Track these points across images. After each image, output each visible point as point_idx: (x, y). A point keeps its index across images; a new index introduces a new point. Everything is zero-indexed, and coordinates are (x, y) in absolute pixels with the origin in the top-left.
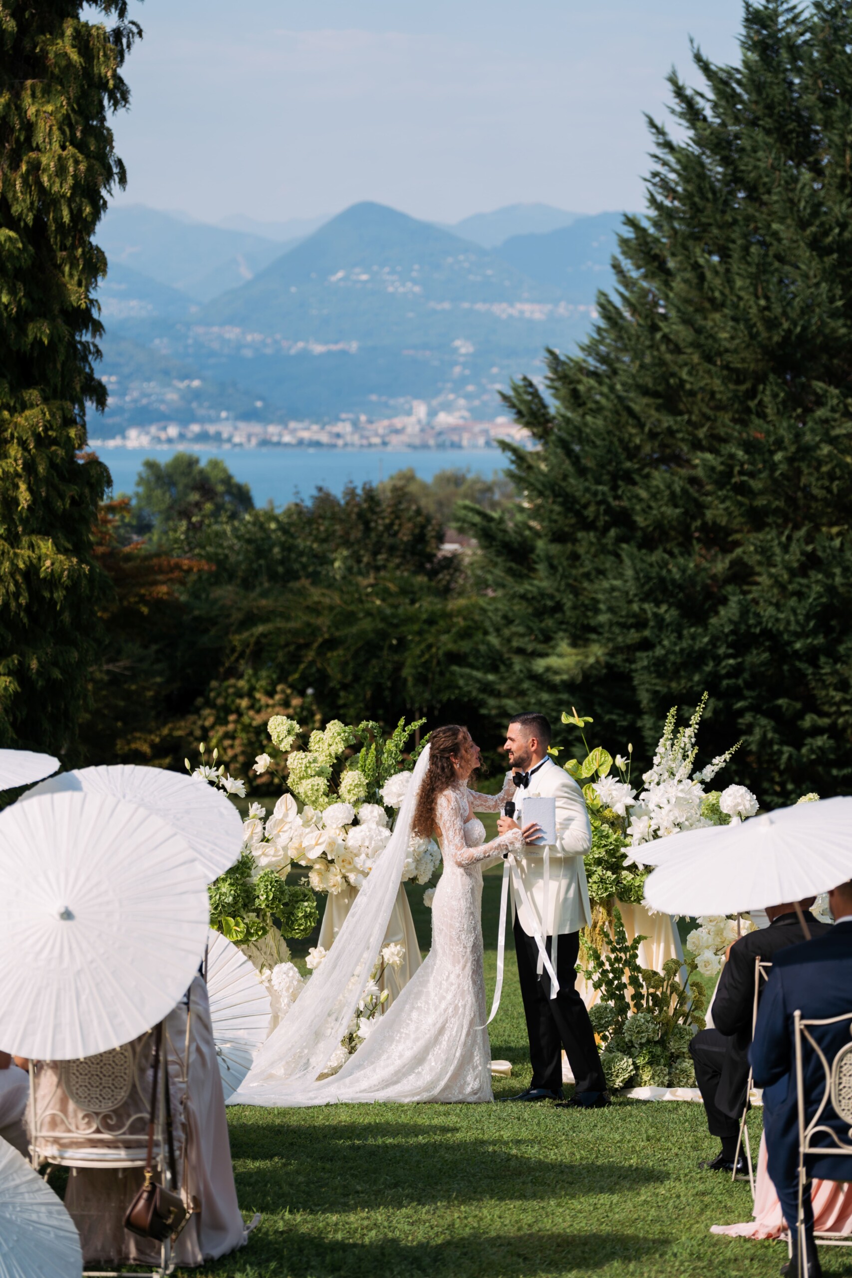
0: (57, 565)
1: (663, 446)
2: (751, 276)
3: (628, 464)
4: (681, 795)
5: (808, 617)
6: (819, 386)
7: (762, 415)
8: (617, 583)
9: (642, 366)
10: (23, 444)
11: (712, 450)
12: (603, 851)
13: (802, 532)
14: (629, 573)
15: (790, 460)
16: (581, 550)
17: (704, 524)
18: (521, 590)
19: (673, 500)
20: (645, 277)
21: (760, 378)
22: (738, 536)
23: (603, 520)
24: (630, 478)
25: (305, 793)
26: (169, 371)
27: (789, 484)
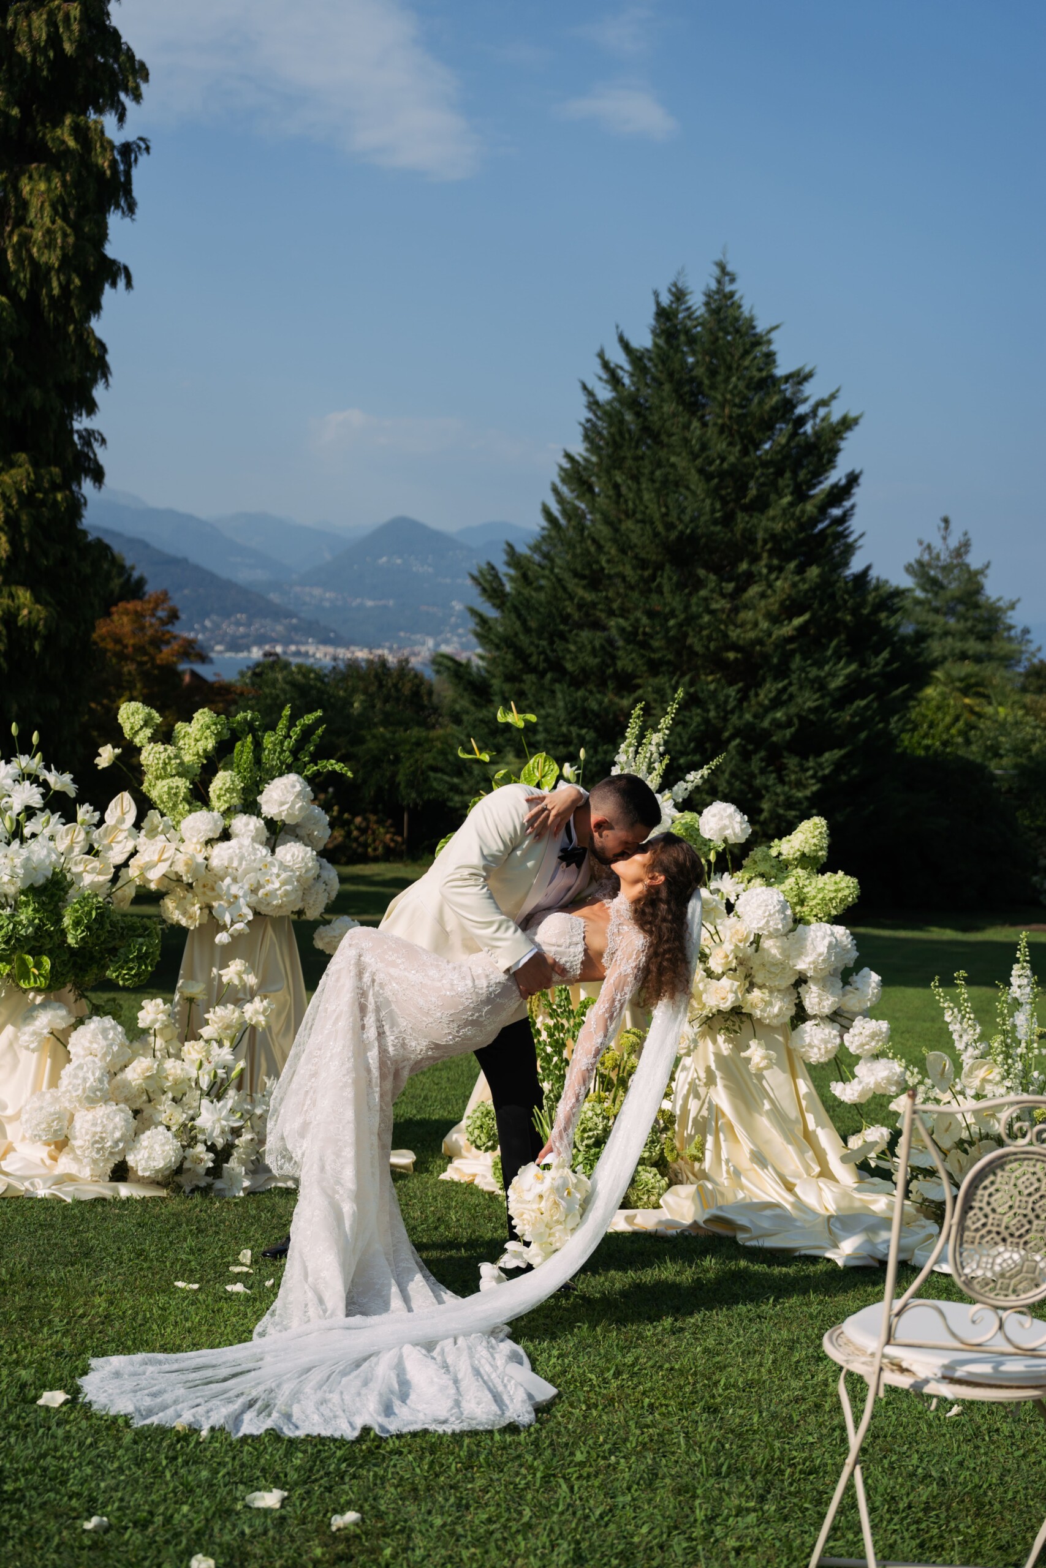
0: (34, 614)
1: (587, 614)
2: (658, 492)
3: (562, 627)
5: (690, 740)
6: (702, 572)
7: (661, 593)
8: (552, 711)
9: (574, 556)
11: (622, 616)
13: (687, 678)
14: (561, 704)
15: (680, 625)
16: (525, 687)
17: (616, 671)
18: (481, 716)
19: (594, 654)
20: (578, 497)
21: (660, 567)
23: (542, 666)
24: (563, 637)
25: (160, 797)
26: (277, 613)
27: (678, 643)
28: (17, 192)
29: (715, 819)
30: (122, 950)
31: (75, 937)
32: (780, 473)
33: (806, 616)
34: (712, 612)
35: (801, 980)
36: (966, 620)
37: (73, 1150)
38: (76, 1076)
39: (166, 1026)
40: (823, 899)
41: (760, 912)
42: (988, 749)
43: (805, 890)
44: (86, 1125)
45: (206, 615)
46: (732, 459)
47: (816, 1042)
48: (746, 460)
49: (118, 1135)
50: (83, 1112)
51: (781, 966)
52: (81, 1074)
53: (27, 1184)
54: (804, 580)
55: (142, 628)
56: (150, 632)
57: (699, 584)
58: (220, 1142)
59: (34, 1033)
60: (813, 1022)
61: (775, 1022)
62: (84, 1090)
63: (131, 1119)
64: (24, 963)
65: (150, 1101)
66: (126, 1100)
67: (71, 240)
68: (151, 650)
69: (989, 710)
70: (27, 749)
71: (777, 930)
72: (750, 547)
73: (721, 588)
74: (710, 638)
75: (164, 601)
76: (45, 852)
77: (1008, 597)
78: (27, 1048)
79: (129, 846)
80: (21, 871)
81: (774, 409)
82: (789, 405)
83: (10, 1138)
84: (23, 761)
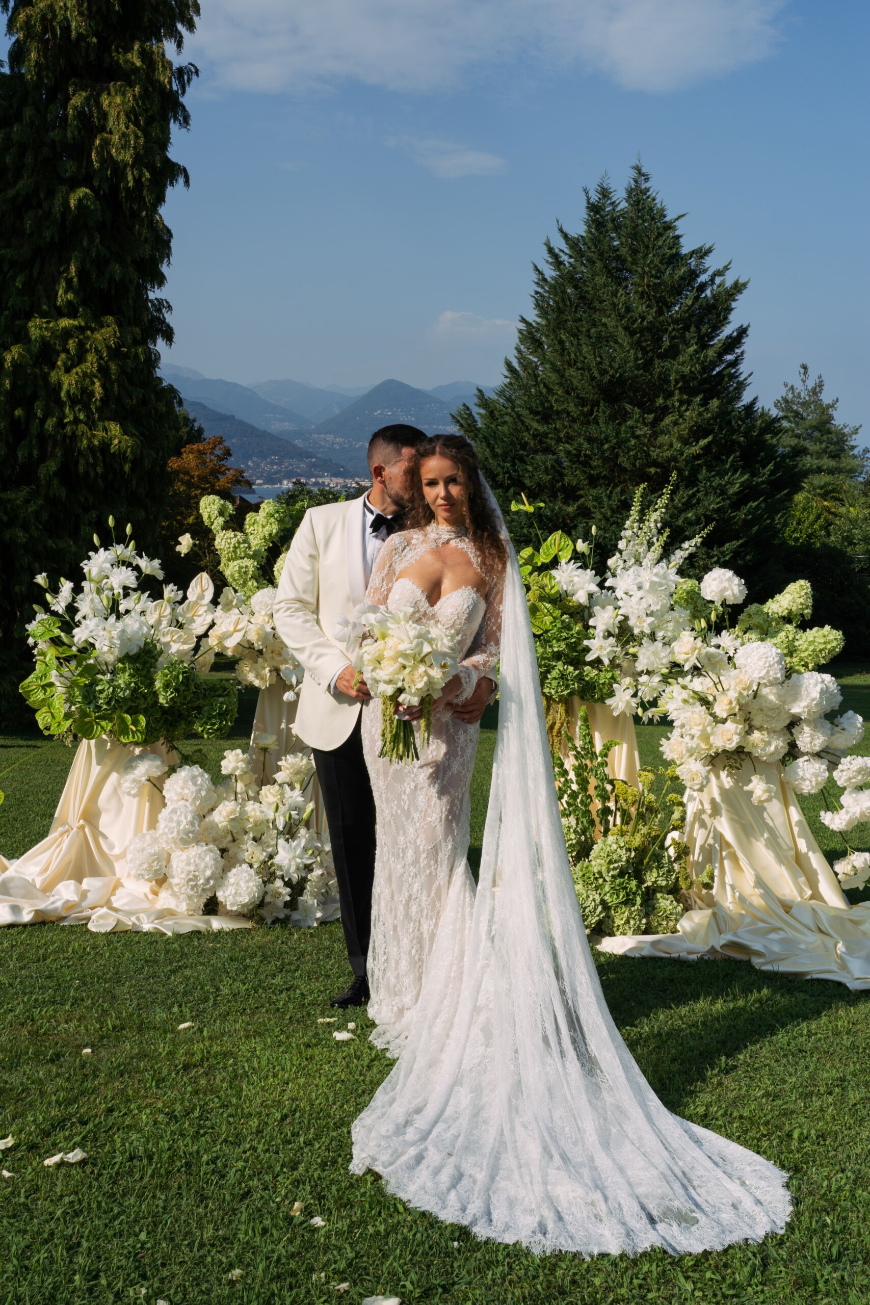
0: (123, 443)
1: (541, 442)
2: (592, 345)
3: (521, 452)
4: (655, 579)
6: (628, 407)
7: (598, 423)
9: (530, 397)
10: (97, 351)
11: (568, 443)
12: (563, 645)
13: (618, 489)
15: (613, 448)
17: (563, 485)
19: (546, 471)
20: (532, 353)
21: (596, 404)
22: (582, 492)
23: (507, 482)
24: (522, 460)
25: (232, 576)
26: (302, 454)
27: (611, 460)
28: (99, 105)
29: (716, 582)
30: (206, 709)
31: (166, 698)
32: (687, 328)
33: (710, 438)
34: (637, 437)
35: (794, 723)
36: (821, 443)
37: (171, 886)
38: (171, 820)
39: (245, 773)
40: (814, 651)
41: (761, 663)
42: (845, 539)
43: (796, 643)
44: (182, 865)
45: (250, 457)
46: (650, 318)
47: (808, 776)
48: (661, 318)
49: (208, 873)
50: (179, 853)
51: (777, 710)
52: (175, 818)
53: (133, 919)
54: (707, 410)
55: (204, 463)
56: (211, 465)
57: (625, 416)
58: (295, 877)
59: (134, 781)
60: (806, 758)
61: (772, 760)
62: (178, 832)
63: (219, 859)
64: (123, 721)
65: (234, 840)
66: (214, 841)
67: (142, 141)
68: (211, 479)
69: (843, 510)
70: (122, 540)
71: (776, 679)
72: (665, 386)
73: (644, 419)
74: (636, 457)
75: (220, 443)
76: (137, 625)
77: (853, 424)
78: (129, 794)
79: (209, 619)
80: (117, 642)
81: (682, 278)
82: (693, 275)
83: (118, 875)
84: (119, 549)
